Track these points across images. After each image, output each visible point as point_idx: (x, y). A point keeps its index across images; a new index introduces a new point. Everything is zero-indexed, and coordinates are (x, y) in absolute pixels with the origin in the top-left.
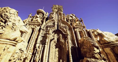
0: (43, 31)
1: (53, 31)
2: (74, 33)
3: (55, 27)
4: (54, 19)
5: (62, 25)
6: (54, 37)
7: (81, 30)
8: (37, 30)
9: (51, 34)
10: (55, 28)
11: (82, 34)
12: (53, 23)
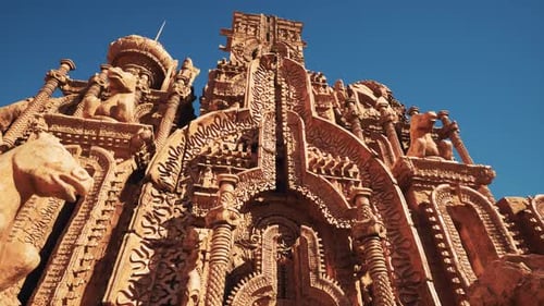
0: (157, 199)
1: (246, 199)
2: (415, 226)
3: (260, 166)
4: (251, 111)
5: (314, 155)
6: (253, 248)
7: (466, 200)
8: (115, 188)
9: (233, 228)
10: (259, 174)
11: (476, 229)
12: (243, 140)
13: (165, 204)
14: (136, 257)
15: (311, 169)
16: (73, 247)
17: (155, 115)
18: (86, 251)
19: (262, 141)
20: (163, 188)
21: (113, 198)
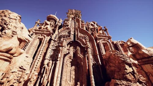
1: (68, 42)
2: (97, 46)
3: (71, 37)
4: (70, 27)
7: (106, 42)
9: (65, 47)
11: (107, 46)
12: (68, 33)
13: (55, 44)
14: (50, 52)
15: (79, 37)
16: (40, 50)
17: (55, 29)
18: (42, 51)
19: (71, 33)
20: (55, 41)
21: (46, 43)
